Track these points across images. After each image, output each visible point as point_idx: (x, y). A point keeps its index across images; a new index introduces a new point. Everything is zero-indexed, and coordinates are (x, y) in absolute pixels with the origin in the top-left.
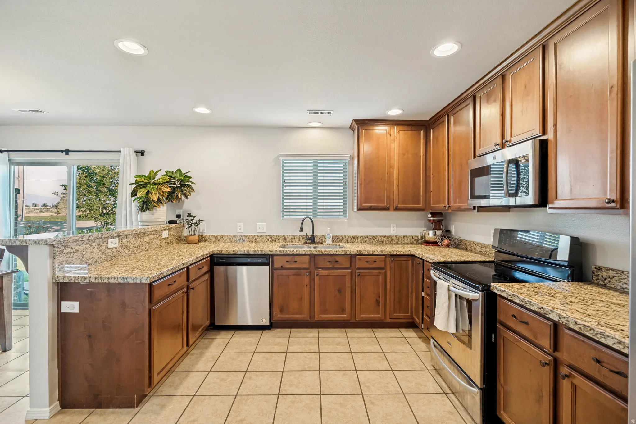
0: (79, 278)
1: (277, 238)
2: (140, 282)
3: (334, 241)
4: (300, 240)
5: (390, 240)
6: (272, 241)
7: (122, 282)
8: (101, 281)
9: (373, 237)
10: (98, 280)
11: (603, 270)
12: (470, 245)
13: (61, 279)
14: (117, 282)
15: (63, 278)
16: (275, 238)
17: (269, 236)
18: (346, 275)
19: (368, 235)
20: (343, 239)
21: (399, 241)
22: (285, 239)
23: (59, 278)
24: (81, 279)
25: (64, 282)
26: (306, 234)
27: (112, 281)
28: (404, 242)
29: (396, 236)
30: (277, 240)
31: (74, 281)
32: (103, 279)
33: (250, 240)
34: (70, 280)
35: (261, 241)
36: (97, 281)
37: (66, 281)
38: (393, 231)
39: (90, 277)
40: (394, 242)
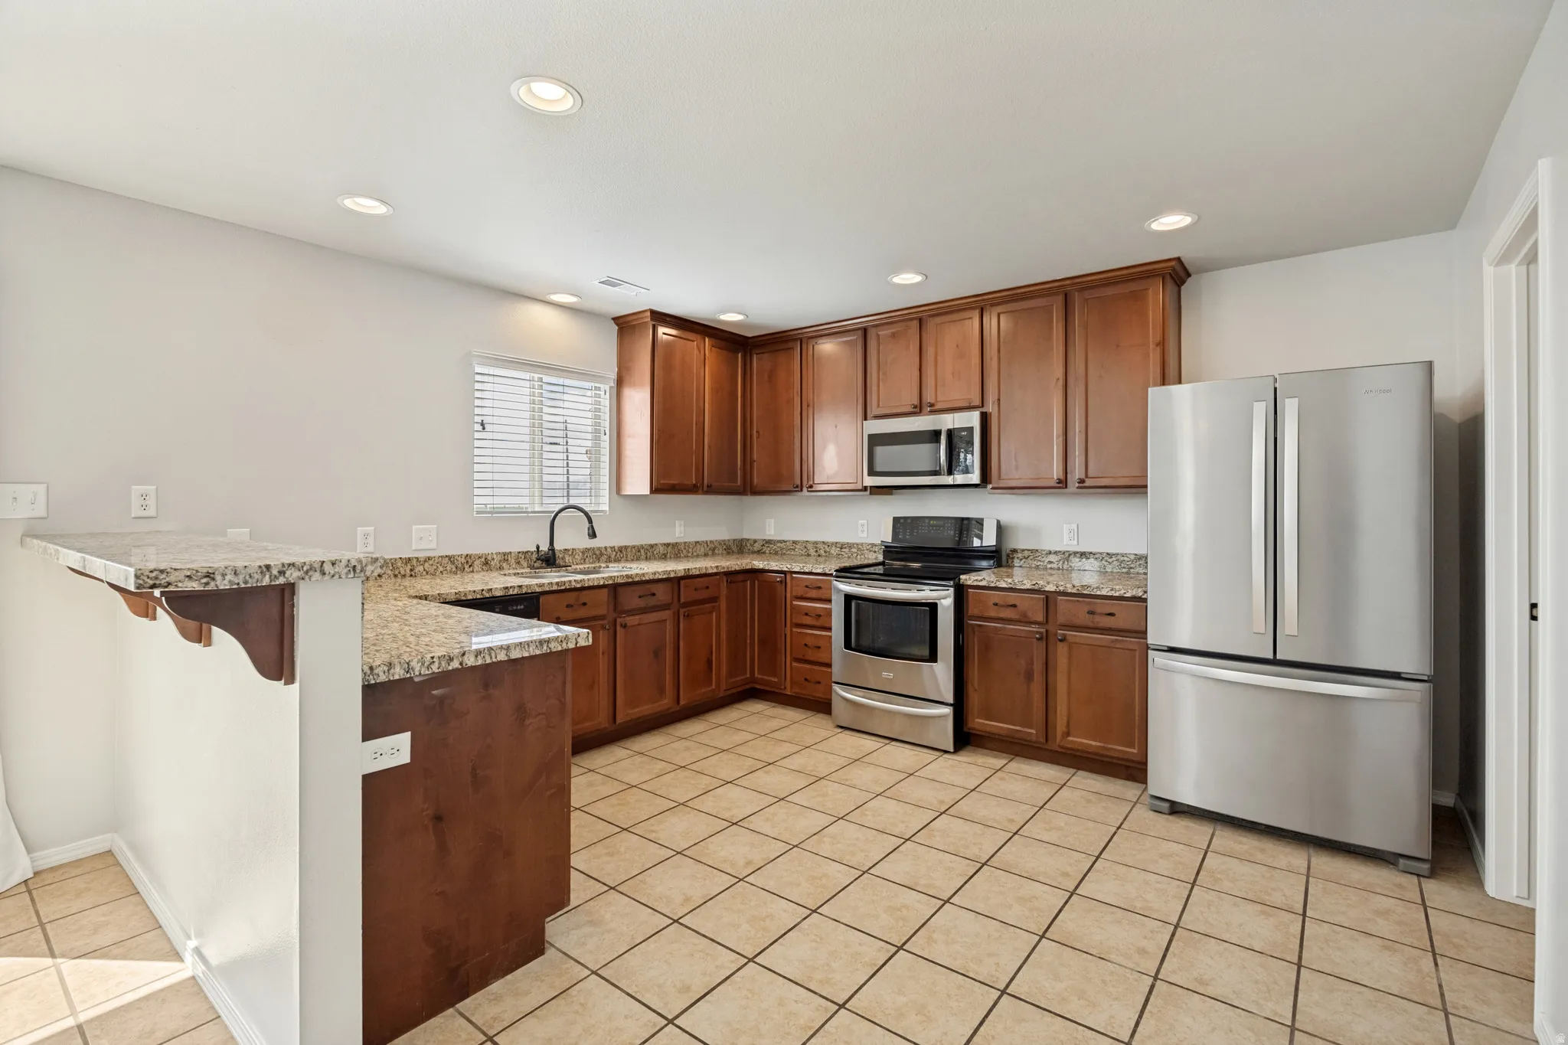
0: (434, 662)
1: (467, 562)
2: (574, 646)
3: (587, 560)
4: (519, 563)
5: (674, 551)
6: (454, 569)
7: (538, 652)
8: (491, 658)
9: (652, 546)
10: (484, 657)
11: (1019, 551)
12: (816, 548)
13: (381, 674)
14: (526, 654)
15: (388, 670)
16: (463, 560)
17: (447, 559)
18: (666, 620)
19: (643, 543)
20: (602, 554)
21: (689, 552)
22: (486, 563)
23: (376, 671)
24: (440, 663)
25: (390, 681)
26: (538, 547)
27: (515, 654)
28: (695, 554)
29: (685, 543)
30: (466, 567)
31: (420, 671)
32: (496, 654)
33: (397, 573)
34: (407, 672)
35: (427, 573)
36: (480, 662)
37: (397, 677)
38: (678, 533)
39: (464, 654)
40: (682, 555)
